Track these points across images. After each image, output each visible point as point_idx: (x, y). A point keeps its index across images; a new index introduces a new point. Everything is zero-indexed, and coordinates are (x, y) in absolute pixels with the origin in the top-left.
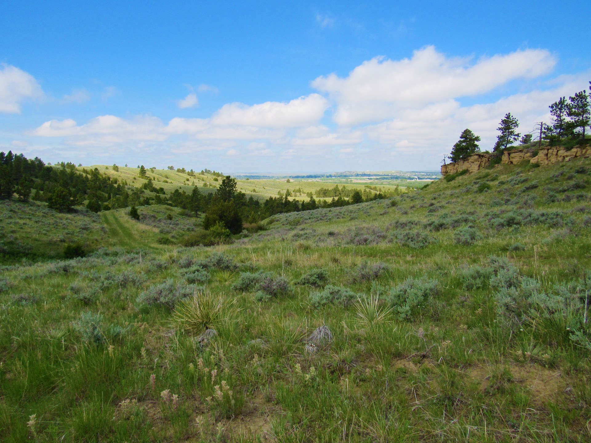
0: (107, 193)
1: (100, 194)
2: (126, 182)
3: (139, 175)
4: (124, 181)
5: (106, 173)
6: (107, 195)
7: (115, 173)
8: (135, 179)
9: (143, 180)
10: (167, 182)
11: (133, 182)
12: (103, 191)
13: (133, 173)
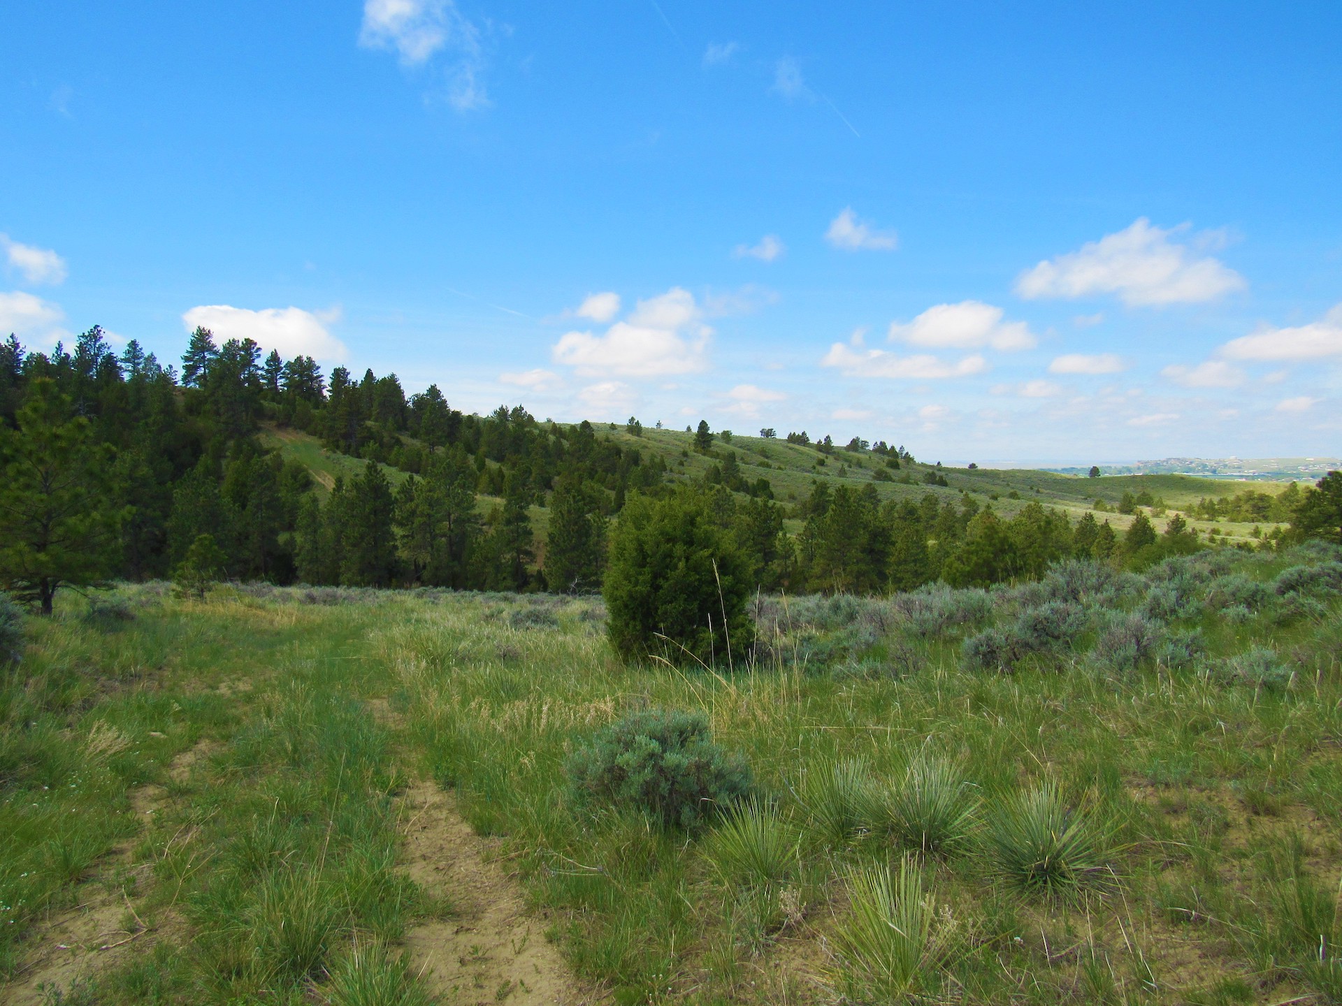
0: (613, 488)
1: (592, 488)
2: (662, 461)
3: (693, 448)
4: (657, 460)
5: (611, 437)
6: (612, 494)
7: (634, 438)
8: (685, 454)
9: (707, 458)
10: (769, 466)
11: (681, 464)
12: (602, 481)
13: (678, 443)
